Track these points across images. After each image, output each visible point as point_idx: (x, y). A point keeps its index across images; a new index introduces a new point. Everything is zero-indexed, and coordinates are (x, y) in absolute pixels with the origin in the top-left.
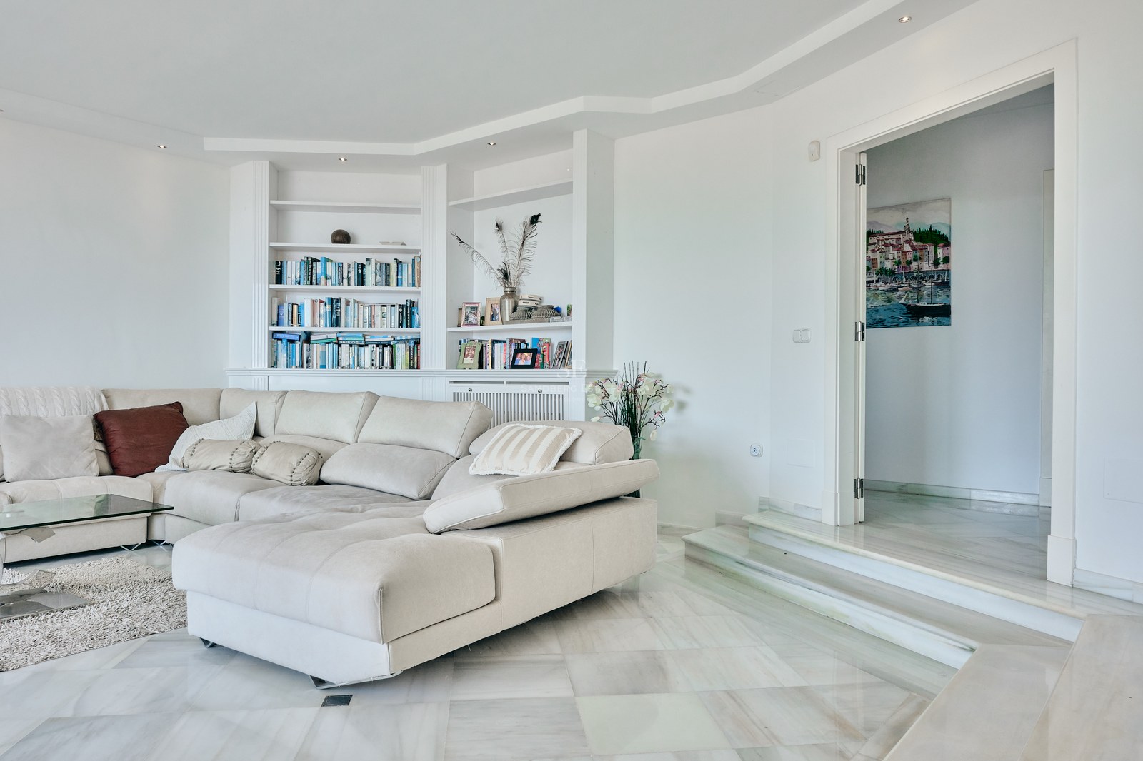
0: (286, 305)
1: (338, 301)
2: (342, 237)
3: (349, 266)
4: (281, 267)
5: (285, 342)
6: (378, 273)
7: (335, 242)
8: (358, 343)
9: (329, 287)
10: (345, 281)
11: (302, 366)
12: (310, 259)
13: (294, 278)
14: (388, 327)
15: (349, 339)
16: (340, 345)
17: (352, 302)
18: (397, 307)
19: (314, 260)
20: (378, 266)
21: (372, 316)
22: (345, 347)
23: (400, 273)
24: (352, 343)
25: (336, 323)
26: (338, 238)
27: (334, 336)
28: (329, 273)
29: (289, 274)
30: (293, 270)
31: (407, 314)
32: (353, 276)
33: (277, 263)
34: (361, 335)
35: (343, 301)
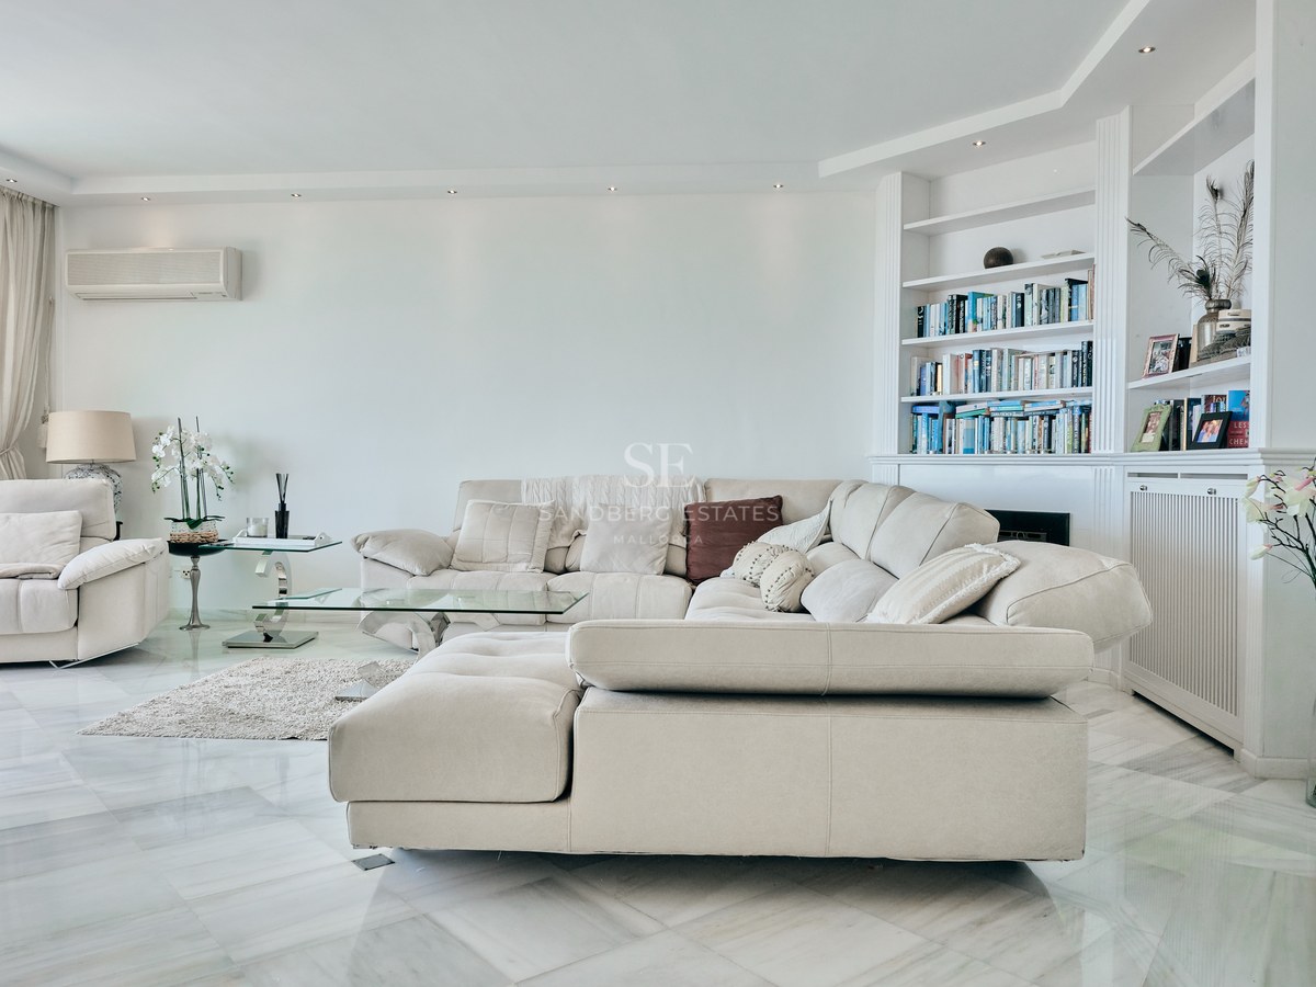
0: (928, 365)
1: (989, 353)
2: (1000, 257)
3: (1005, 298)
4: (923, 314)
5: (925, 417)
6: (1044, 305)
7: (988, 266)
8: (1015, 415)
9: (980, 334)
10: (1000, 323)
11: (942, 451)
12: (955, 298)
13: (938, 329)
14: (1056, 389)
15: (1003, 408)
16: (992, 419)
17: (1006, 353)
18: (1070, 355)
19: (962, 298)
20: (1044, 294)
21: (1034, 373)
22: (998, 423)
23: (1074, 301)
24: (1007, 415)
25: (984, 386)
26: (991, 261)
27: (984, 405)
28: (979, 315)
29: (932, 323)
30: (936, 315)
31: (1084, 366)
32: (1011, 315)
33: (919, 309)
34: (1018, 402)
35: (995, 353)
